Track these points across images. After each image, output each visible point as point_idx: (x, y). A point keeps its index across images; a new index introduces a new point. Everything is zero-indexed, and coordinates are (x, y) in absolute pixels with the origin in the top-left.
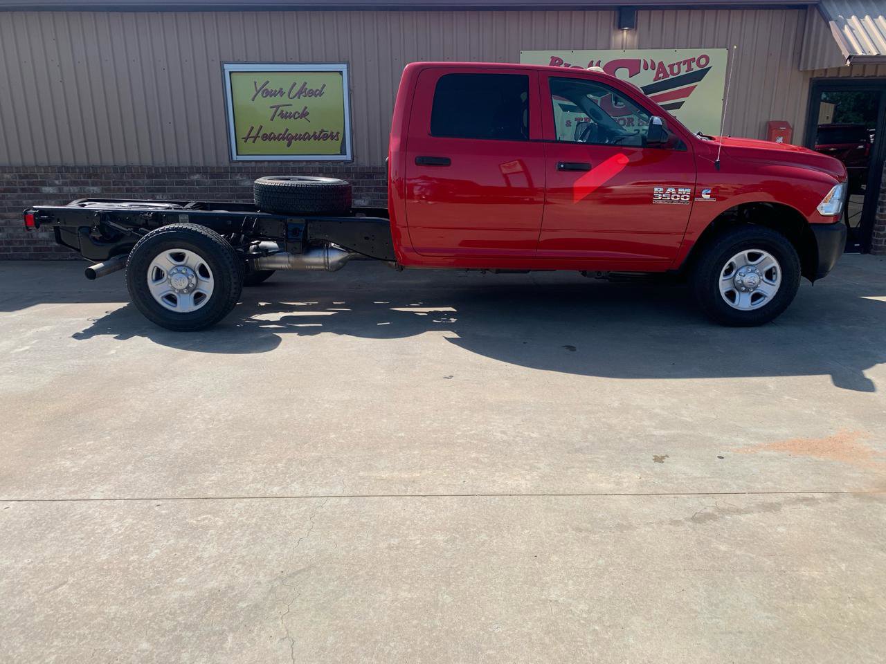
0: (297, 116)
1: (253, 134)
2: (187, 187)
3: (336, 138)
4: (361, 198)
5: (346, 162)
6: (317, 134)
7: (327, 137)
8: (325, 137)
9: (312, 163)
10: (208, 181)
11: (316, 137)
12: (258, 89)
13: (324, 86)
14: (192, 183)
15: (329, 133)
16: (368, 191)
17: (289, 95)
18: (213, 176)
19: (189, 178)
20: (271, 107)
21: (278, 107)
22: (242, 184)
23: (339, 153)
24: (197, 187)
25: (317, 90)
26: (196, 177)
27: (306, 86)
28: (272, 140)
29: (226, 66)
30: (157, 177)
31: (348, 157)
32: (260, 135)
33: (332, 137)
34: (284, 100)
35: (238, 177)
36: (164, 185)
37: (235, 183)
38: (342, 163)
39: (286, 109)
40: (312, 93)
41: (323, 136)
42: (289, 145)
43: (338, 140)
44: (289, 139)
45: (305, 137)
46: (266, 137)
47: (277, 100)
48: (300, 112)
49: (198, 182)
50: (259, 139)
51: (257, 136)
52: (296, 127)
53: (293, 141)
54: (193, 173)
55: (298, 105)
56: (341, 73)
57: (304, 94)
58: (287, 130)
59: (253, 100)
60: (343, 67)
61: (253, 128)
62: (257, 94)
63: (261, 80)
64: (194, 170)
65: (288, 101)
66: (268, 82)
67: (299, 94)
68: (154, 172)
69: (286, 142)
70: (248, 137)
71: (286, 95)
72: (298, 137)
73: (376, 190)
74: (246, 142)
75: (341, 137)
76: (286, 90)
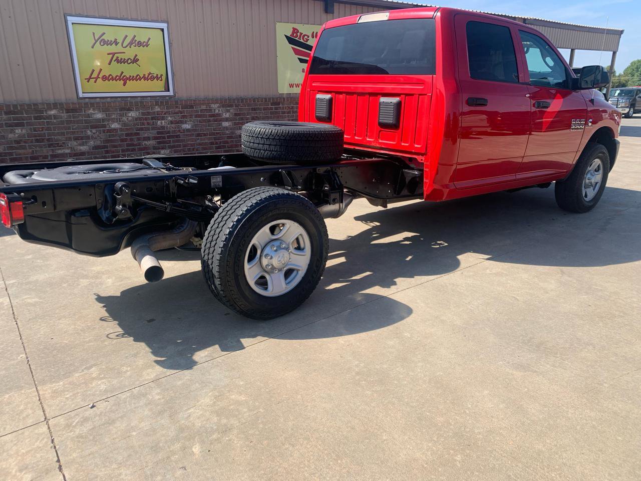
0: (129, 61)
1: (95, 75)
2: (45, 121)
3: (160, 79)
4: (186, 123)
5: (170, 97)
6: (146, 76)
7: (154, 78)
8: (152, 78)
9: (145, 98)
10: (64, 115)
11: (145, 78)
12: (96, 38)
13: (149, 39)
14: (49, 117)
15: (155, 76)
16: (191, 118)
17: (122, 45)
18: (68, 111)
19: (46, 113)
20: (108, 54)
21: (114, 54)
22: (95, 116)
23: (163, 90)
24: (55, 121)
25: (144, 42)
26: (53, 112)
27: (135, 39)
28: (111, 81)
29: (69, 18)
30: (14, 113)
31: (171, 93)
32: (101, 76)
33: (157, 78)
34: (119, 48)
35: (91, 111)
36: (23, 120)
37: (88, 116)
38: (167, 98)
39: (120, 56)
40: (140, 44)
41: (150, 77)
42: (124, 84)
43: (161, 80)
44: (125, 80)
45: (137, 78)
46: (105, 78)
47: (113, 48)
48: (132, 58)
49: (55, 117)
50: (99, 80)
51: (98, 77)
52: (129, 70)
53: (128, 81)
54: (51, 109)
55: (130, 53)
56: (162, 30)
57: (134, 44)
58: (122, 73)
59: (93, 47)
60: (164, 26)
61: (93, 71)
62: (95, 43)
63: (98, 31)
64: (50, 106)
65: (121, 49)
66: (104, 33)
67: (130, 44)
68: (12, 109)
69: (122, 82)
70: (90, 78)
71: (120, 45)
72: (131, 78)
73: (196, 116)
74: (88, 82)
75: (164, 78)
76: (120, 40)
